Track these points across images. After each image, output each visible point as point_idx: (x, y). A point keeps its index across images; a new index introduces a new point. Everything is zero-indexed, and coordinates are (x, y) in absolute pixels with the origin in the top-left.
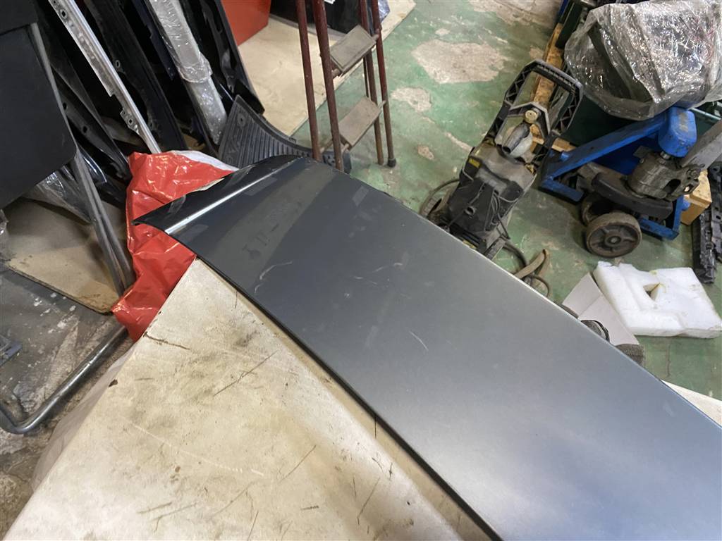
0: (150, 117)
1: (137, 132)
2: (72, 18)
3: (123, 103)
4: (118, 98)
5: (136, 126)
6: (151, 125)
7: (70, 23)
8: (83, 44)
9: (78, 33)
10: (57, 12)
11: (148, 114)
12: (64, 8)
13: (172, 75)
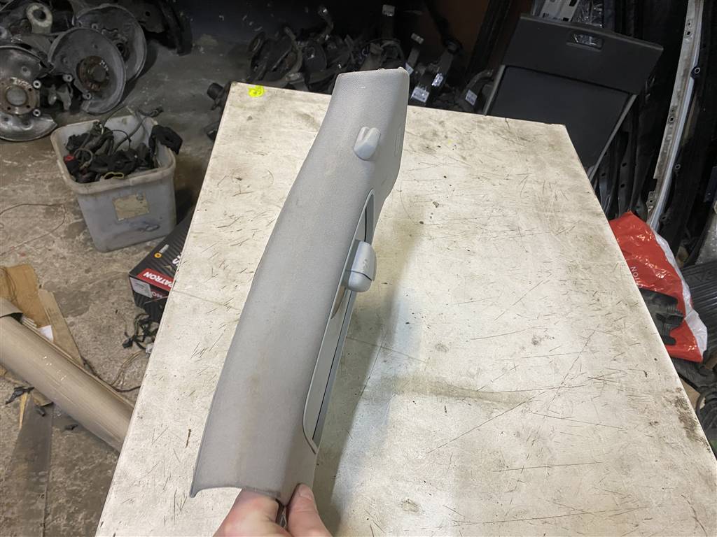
0: (668, 212)
1: (649, 210)
2: (675, 124)
3: (657, 188)
4: (658, 183)
5: (652, 207)
6: (664, 218)
7: (671, 126)
8: (667, 141)
9: (670, 134)
10: (669, 115)
11: (668, 210)
12: (675, 117)
13: (706, 199)
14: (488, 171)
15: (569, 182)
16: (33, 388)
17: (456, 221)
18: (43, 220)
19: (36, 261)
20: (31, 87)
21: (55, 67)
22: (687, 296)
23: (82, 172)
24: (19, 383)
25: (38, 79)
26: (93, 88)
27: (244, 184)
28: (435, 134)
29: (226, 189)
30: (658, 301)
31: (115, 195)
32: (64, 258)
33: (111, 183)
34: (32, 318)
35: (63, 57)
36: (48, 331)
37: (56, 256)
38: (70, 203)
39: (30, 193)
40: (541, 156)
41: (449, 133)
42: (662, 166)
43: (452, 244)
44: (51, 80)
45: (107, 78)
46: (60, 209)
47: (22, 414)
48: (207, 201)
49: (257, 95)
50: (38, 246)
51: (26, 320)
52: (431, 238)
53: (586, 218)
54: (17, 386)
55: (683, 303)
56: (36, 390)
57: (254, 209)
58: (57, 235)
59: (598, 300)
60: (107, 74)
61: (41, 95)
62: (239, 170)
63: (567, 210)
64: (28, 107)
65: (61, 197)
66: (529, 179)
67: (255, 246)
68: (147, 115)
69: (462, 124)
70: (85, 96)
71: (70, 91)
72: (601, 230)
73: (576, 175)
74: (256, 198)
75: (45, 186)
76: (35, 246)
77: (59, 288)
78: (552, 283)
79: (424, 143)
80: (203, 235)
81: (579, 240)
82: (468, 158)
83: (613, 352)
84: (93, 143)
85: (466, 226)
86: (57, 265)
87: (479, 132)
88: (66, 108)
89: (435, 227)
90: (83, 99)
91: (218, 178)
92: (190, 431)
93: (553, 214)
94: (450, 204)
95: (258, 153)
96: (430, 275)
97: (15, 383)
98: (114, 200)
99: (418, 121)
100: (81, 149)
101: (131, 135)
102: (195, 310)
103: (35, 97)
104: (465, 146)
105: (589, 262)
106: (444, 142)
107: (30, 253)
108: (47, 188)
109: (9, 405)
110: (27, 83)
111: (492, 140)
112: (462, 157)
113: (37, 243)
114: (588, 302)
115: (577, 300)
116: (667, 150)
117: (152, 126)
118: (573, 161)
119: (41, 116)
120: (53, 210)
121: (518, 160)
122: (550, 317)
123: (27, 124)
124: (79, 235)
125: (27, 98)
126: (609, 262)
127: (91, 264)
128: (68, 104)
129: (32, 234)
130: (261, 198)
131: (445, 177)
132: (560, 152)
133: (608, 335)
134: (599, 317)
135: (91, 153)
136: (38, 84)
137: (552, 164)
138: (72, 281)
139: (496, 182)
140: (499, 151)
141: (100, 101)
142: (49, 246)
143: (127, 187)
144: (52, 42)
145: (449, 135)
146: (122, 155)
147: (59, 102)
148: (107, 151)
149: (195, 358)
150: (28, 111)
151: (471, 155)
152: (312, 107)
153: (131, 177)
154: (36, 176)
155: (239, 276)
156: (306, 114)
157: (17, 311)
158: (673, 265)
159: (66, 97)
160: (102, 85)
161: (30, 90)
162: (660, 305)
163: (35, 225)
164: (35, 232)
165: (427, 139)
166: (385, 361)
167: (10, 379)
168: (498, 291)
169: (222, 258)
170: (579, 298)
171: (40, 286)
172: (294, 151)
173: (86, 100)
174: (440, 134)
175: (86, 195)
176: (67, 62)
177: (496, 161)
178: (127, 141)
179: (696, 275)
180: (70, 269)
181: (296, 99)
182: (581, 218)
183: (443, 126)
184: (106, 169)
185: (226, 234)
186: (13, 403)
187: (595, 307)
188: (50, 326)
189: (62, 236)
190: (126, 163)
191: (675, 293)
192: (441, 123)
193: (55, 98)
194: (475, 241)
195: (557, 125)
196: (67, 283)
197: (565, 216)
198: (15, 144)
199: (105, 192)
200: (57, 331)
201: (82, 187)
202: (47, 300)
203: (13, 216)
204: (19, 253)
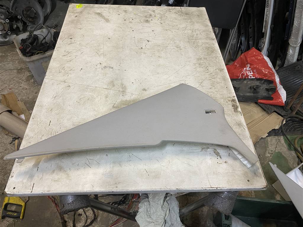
0: (271, 47)
2: (269, 8)
3: (265, 37)
4: (265, 34)
5: (263, 45)
6: (269, 49)
7: (268, 8)
9: (268, 12)
10: (266, 4)
11: (271, 45)
12: (269, 4)
13: (285, 39)
14: (170, 27)
15: (204, 29)
16: (19, 137)
17: (156, 46)
18: (17, 75)
19: (15, 91)
20: (5, 22)
21: (13, 13)
22: (277, 80)
23: (28, 53)
24: (14, 136)
25: (7, 18)
26: (30, 20)
27: (73, 40)
28: (151, 15)
29: (66, 42)
30: (266, 83)
31: (42, 61)
32: (26, 89)
33: (39, 56)
34: (16, 112)
35: (16, 8)
36: (23, 117)
37: (23, 89)
38: (27, 68)
39: (10, 66)
40: (193, 20)
41: (156, 14)
42: (266, 26)
43: (153, 55)
44: (13, 19)
45: (36, 15)
46: (23, 70)
47: (16, 147)
48: (58, 47)
49: (80, 7)
50: (16, 85)
51: (13, 113)
52: (145, 53)
53: (208, 41)
54: (13, 137)
55: (276, 82)
56: (21, 138)
57: (76, 49)
58: (23, 81)
59: (208, 69)
60: (35, 14)
61: (9, 25)
62: (71, 35)
63: (201, 39)
64: (5, 31)
65: (23, 66)
66: (187, 29)
67: (76, 61)
68: (51, 28)
69: (162, 11)
70: (28, 24)
71: (21, 23)
72: (214, 44)
73: (207, 26)
74: (77, 45)
75: (16, 62)
76: (14, 85)
77: (26, 100)
78: (190, 65)
79: (146, 19)
80: (56, 59)
81: (204, 49)
82: (163, 23)
83: (210, 86)
84: (30, 41)
85: (159, 48)
86: (24, 92)
87: (169, 13)
88: (21, 30)
89: (147, 49)
90: (27, 26)
91: (63, 39)
92: (50, 121)
93: (195, 41)
94: (154, 41)
95: (79, 29)
96: (143, 66)
97: (13, 136)
98: (42, 63)
99: (144, 11)
100: (26, 44)
101: (46, 37)
102: (53, 84)
103: (7, 27)
104: (162, 18)
105: (207, 57)
106: (154, 18)
107: (13, 88)
108: (17, 62)
109: (11, 144)
110: (3, 21)
111: (174, 16)
112: (161, 23)
113: (15, 84)
114: (203, 70)
115: (199, 70)
116: (267, 19)
117: (54, 32)
118: (206, 20)
119: (11, 34)
120: (20, 71)
121: (184, 22)
122: (188, 77)
123: (6, 38)
124: (31, 80)
125: (4, 27)
126: (215, 56)
127: (37, 90)
128: (21, 28)
129: (13, 81)
130: (79, 44)
131: (153, 31)
132: (201, 18)
133: (210, 81)
134: (207, 75)
135: (29, 45)
136: (8, 21)
137: (197, 22)
138: (30, 97)
139: (173, 31)
140: (177, 19)
141: (34, 26)
142: (20, 85)
143: (46, 57)
144: (10, 2)
145: (156, 15)
146: (42, 44)
147: (18, 28)
148: (36, 44)
149: (53, 99)
150: (5, 32)
151: (164, 22)
152: (101, 10)
153: (47, 53)
154: (12, 58)
155: (70, 72)
156: (99, 13)
157: (9, 109)
158: (271, 68)
159: (20, 25)
160: (34, 18)
161: (5, 23)
162: (267, 85)
163: (14, 77)
164: (14, 80)
165: (147, 17)
166: (123, 96)
167: (10, 135)
168: (169, 69)
169: (63, 66)
170: (200, 69)
171: (18, 100)
172: (93, 27)
173: (29, 26)
174: (152, 15)
175: (30, 62)
176: (18, 10)
177: (174, 23)
178: (44, 40)
179: (283, 72)
180: (29, 93)
181: (95, 8)
182: (206, 41)
183: (154, 12)
184: (36, 51)
185: (65, 58)
186: (12, 143)
187: (206, 72)
188: (23, 115)
189: (25, 81)
190: (44, 47)
191: (273, 79)
192: (154, 11)
193: (16, 26)
194: (162, 53)
195: (202, 8)
196: (28, 98)
197: (200, 41)
198: (2, 47)
199: (37, 60)
200: (27, 116)
201: (27, 58)
202: (21, 105)
203: (5, 75)
204: (9, 89)
